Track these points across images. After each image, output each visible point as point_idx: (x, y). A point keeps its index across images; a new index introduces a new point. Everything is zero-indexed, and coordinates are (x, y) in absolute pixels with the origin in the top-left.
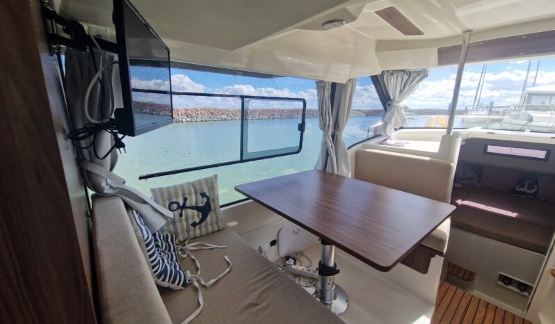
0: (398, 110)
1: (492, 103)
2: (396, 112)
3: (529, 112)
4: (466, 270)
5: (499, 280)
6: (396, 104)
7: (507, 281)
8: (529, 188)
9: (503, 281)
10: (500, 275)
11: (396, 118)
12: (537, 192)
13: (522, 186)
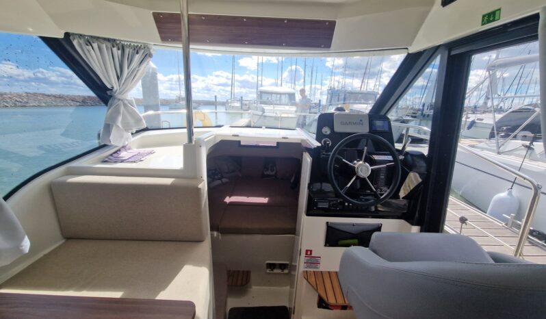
0: (125, 105)
1: (242, 97)
2: (122, 109)
3: (263, 105)
4: (243, 272)
5: (267, 268)
6: (120, 97)
7: (272, 266)
8: (272, 171)
9: (270, 268)
10: (268, 264)
11: (124, 118)
12: (276, 173)
13: (267, 170)
